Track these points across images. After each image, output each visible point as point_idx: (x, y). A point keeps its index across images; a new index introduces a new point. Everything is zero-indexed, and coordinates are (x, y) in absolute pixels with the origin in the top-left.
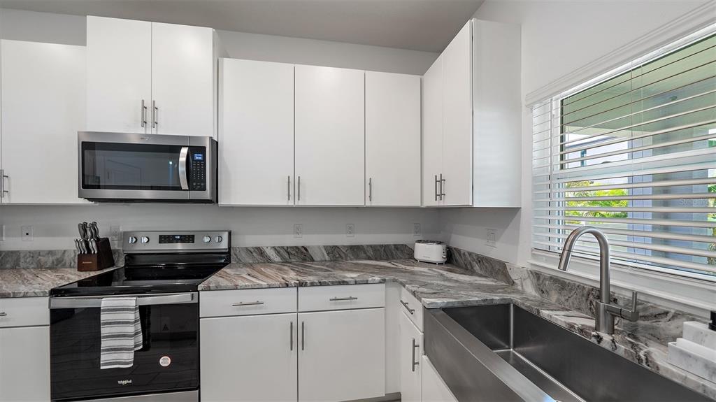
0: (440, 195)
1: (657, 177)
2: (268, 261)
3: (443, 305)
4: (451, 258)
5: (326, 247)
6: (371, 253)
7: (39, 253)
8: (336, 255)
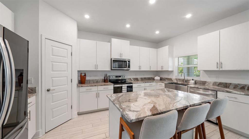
1: (187, 68)
2: (132, 80)
4: (161, 79)
6: (147, 79)
7: (94, 80)
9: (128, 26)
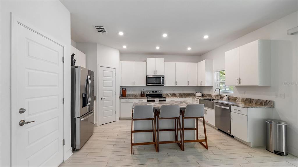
0: (201, 84)
4: (203, 95)
5: (179, 94)
7: (133, 94)
9: (158, 48)
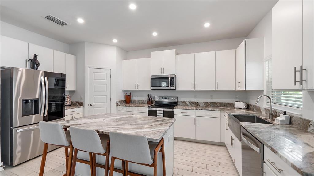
0: (239, 87)
2: (187, 105)
3: (233, 114)
4: (248, 107)
5: (204, 102)
7: (139, 100)
8: (207, 105)
9: (155, 34)
